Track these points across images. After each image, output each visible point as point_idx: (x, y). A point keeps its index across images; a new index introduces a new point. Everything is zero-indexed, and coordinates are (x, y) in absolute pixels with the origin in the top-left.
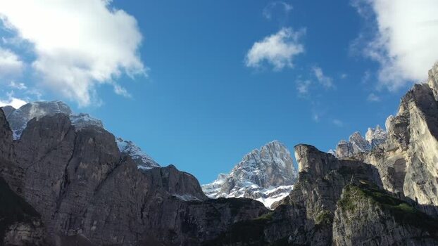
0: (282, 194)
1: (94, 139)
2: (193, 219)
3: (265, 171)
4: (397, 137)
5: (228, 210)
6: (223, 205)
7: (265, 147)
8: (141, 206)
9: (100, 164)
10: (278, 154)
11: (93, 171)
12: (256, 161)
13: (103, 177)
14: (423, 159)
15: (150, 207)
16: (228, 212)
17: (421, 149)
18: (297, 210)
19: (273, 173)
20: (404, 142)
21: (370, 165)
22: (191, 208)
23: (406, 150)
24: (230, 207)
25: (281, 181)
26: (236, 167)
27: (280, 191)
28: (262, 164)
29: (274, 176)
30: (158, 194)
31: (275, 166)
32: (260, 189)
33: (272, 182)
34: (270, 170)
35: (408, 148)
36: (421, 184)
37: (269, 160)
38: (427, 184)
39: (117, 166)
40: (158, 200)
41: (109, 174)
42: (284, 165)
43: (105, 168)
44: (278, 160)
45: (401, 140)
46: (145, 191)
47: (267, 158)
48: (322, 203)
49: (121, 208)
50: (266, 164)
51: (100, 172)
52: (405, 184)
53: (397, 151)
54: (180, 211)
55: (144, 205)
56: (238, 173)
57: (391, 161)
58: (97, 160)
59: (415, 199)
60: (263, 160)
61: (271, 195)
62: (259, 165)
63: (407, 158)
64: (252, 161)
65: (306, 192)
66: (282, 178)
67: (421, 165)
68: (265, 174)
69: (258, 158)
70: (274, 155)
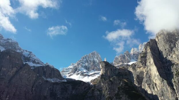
1: (10, 56)
2: (55, 91)
4: (141, 62)
5: (71, 87)
6: (69, 85)
7: (90, 54)
8: (32, 86)
9: (12, 68)
10: (96, 57)
11: (8, 71)
12: (86, 59)
13: (14, 73)
14: (150, 74)
15: (36, 86)
16: (71, 88)
17: (150, 70)
18: (98, 92)
19: (93, 65)
20: (144, 64)
21: (130, 71)
22: (55, 86)
23: (144, 68)
24: (72, 86)
25: (96, 68)
26: (78, 61)
27: (95, 74)
30: (40, 80)
31: (94, 62)
32: (87, 72)
33: (93, 68)
34: (92, 63)
35: (145, 67)
36: (149, 85)
38: (151, 85)
39: (21, 68)
40: (40, 82)
41: (17, 72)
42: (98, 61)
43: (15, 69)
44: (96, 59)
45: (143, 63)
46: (34, 78)
47: (91, 58)
48: (109, 91)
49: (21, 88)
50: (90, 61)
51: (12, 71)
52: (143, 83)
53: (141, 68)
54: (50, 88)
55: (33, 85)
56: (78, 64)
57: (138, 72)
58: (11, 66)
59: (146, 90)
60: (89, 59)
61: (91, 75)
62: (87, 61)
63: (144, 71)
64: (85, 59)
65: (103, 84)
66: (97, 67)
67: (150, 77)
68: (90, 65)
69: (87, 58)
70: (94, 57)
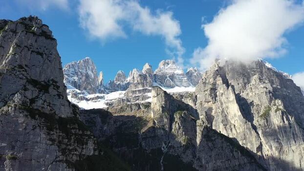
0: (99, 100)
3: (80, 78)
4: (211, 96)
6: (96, 115)
7: (82, 61)
10: (90, 68)
12: (75, 70)
14: (227, 113)
19: (85, 81)
20: (214, 99)
23: (214, 103)
25: (90, 87)
27: (98, 97)
28: (79, 73)
29: (86, 83)
31: (87, 76)
33: (84, 86)
34: (84, 78)
36: (225, 125)
37: (84, 71)
38: (228, 126)
42: (93, 76)
44: (90, 72)
47: (82, 69)
48: (183, 131)
50: (82, 74)
52: (213, 123)
53: (209, 103)
57: (205, 108)
60: (80, 71)
61: (92, 99)
62: (76, 73)
64: (72, 70)
66: (91, 85)
67: (226, 116)
68: (81, 81)
69: (77, 68)
70: (88, 68)
